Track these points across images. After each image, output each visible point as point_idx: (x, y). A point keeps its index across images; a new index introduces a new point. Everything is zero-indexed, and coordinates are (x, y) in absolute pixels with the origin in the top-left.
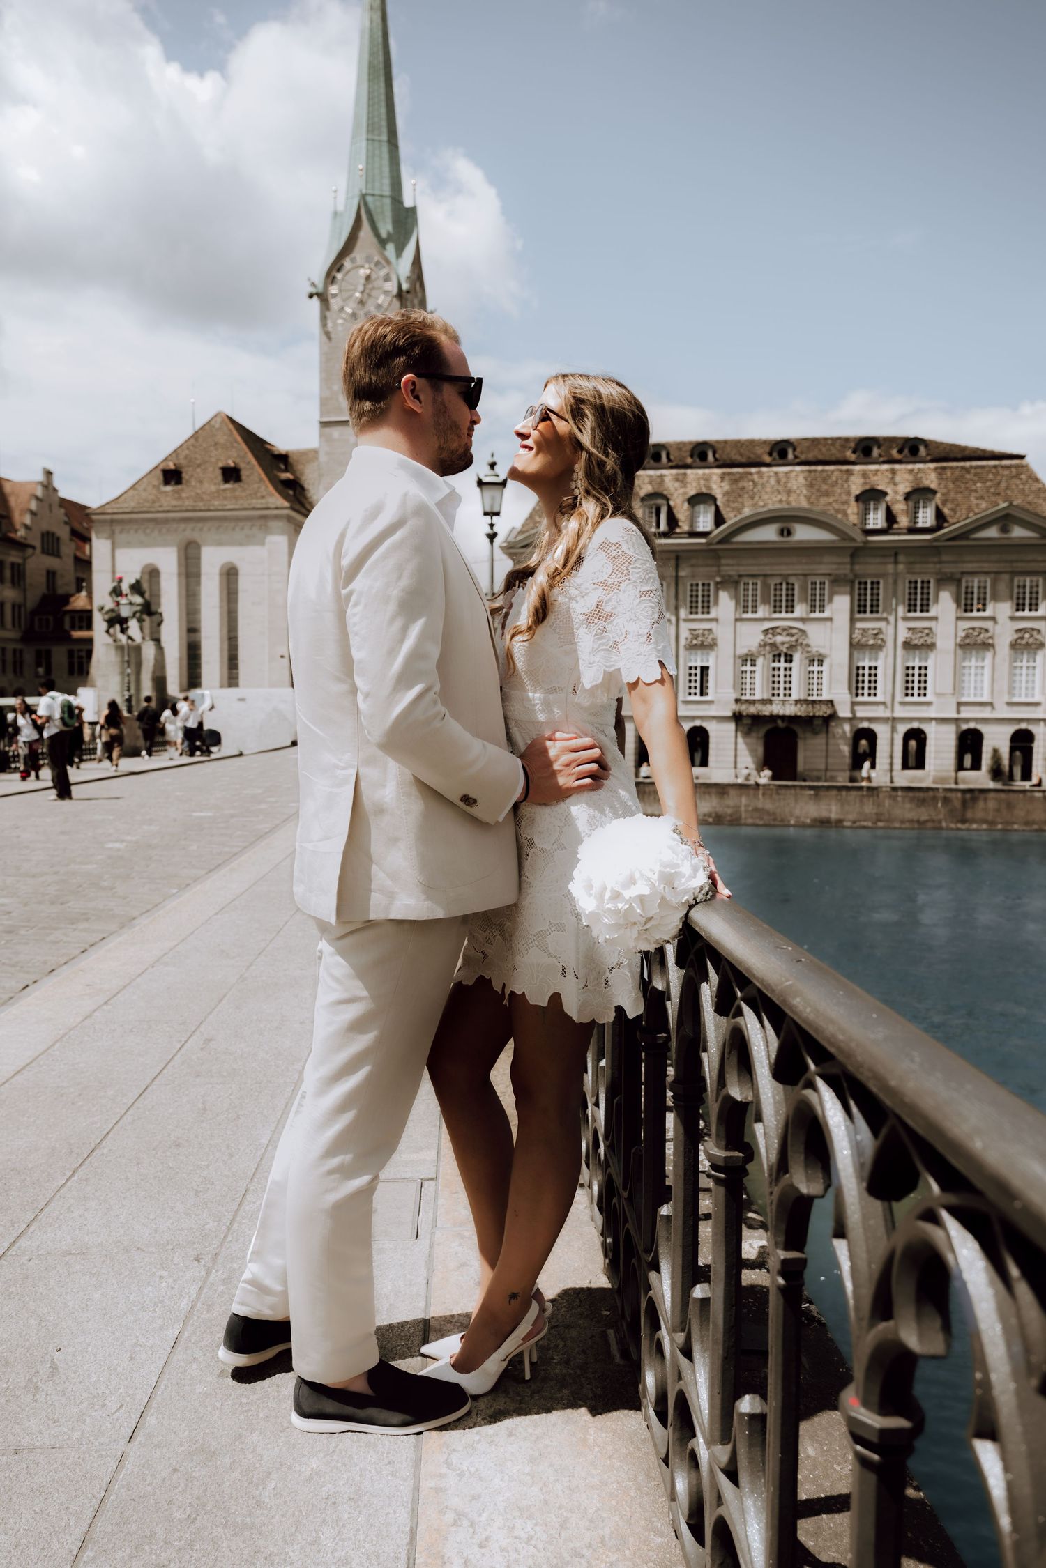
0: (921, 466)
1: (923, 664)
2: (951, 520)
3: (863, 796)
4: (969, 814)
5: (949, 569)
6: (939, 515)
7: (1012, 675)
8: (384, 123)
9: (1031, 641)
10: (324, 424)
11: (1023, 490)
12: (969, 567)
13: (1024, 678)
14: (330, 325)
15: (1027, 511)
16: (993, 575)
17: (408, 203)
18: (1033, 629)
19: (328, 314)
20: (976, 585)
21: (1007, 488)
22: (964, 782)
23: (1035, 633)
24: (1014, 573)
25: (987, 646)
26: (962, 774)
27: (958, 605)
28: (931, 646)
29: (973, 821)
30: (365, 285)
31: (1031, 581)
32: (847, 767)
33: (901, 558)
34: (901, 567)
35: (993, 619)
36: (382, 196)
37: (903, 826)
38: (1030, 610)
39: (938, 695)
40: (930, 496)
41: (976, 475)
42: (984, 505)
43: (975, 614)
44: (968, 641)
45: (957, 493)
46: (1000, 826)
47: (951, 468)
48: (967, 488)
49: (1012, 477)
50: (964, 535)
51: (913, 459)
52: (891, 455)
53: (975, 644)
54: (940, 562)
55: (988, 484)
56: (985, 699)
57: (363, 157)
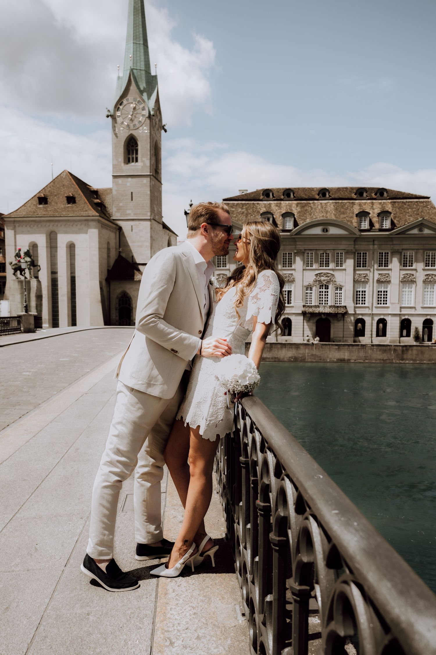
0: (385, 201)
1: (385, 290)
2: (398, 226)
3: (359, 348)
4: (405, 357)
5: (397, 247)
6: (393, 223)
7: (424, 295)
8: (141, 35)
9: (432, 280)
10: (115, 177)
11: (429, 212)
12: (405, 247)
13: (429, 296)
14: (117, 130)
15: (430, 222)
16: (415, 250)
17: (153, 73)
18: (433, 275)
19: (116, 125)
20: (408, 255)
21: (422, 212)
22: (403, 342)
23: (434, 276)
24: (424, 250)
25: (413, 282)
26: (402, 339)
27: (401, 264)
28: (389, 282)
29: (407, 359)
30: (133, 112)
31: (432, 253)
32: (352, 336)
33: (376, 242)
34: (376, 246)
35: (416, 270)
36: (140, 70)
37: (377, 362)
38: (432, 266)
39: (392, 303)
40: (389, 215)
41: (408, 205)
42: (412, 219)
43: (408, 268)
44: (404, 280)
45: (400, 213)
46: (418, 362)
47: (398, 202)
48: (404, 211)
49: (424, 207)
50: (403, 232)
51: (381, 198)
52: (371, 196)
53: (408, 281)
54: (393, 245)
55: (414, 209)
56: (412, 305)
57: (132, 51)
